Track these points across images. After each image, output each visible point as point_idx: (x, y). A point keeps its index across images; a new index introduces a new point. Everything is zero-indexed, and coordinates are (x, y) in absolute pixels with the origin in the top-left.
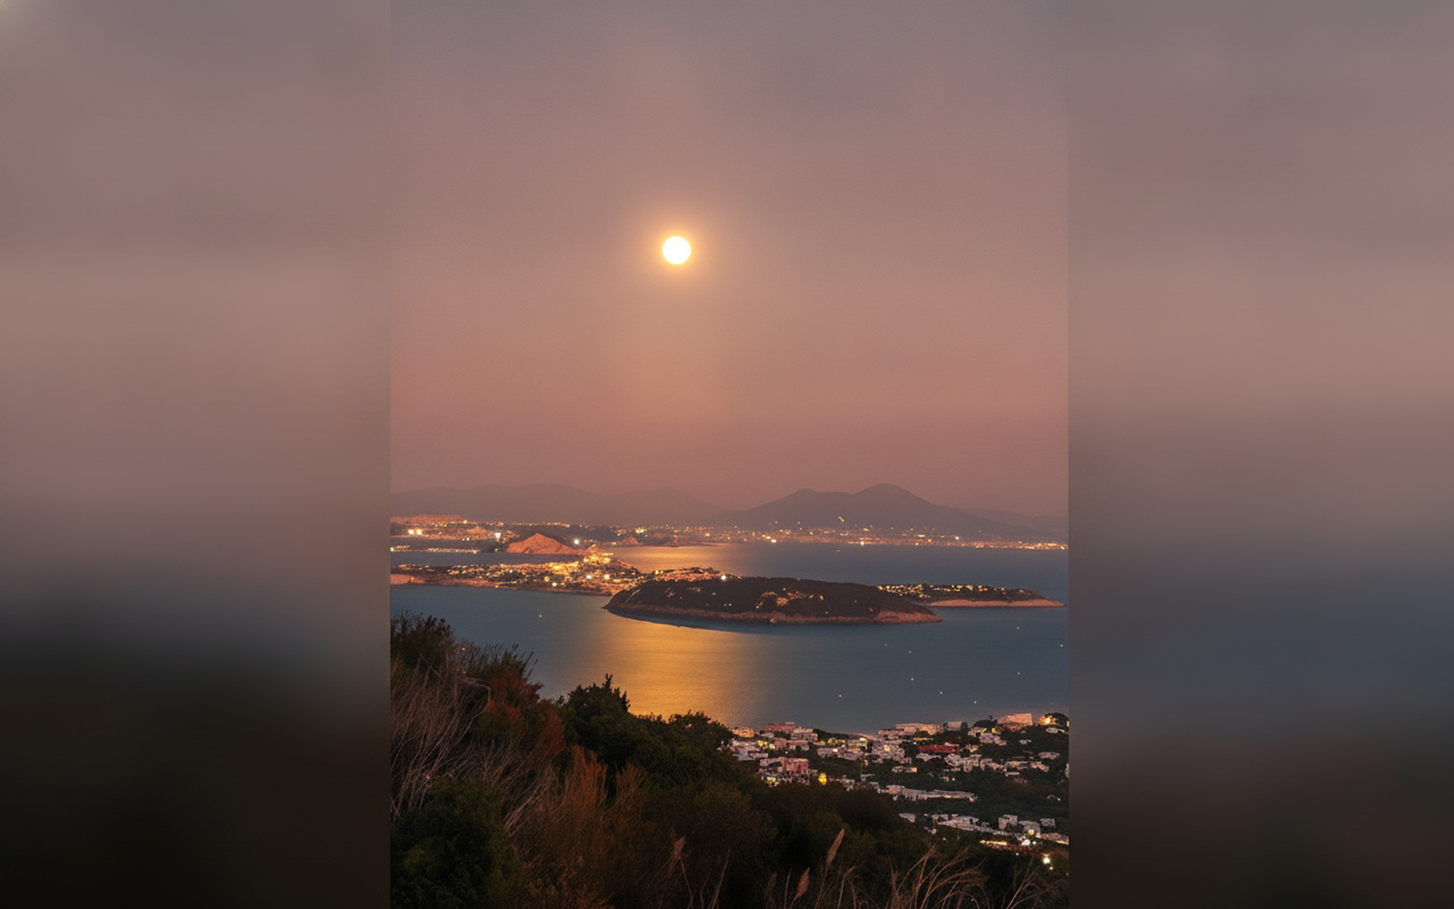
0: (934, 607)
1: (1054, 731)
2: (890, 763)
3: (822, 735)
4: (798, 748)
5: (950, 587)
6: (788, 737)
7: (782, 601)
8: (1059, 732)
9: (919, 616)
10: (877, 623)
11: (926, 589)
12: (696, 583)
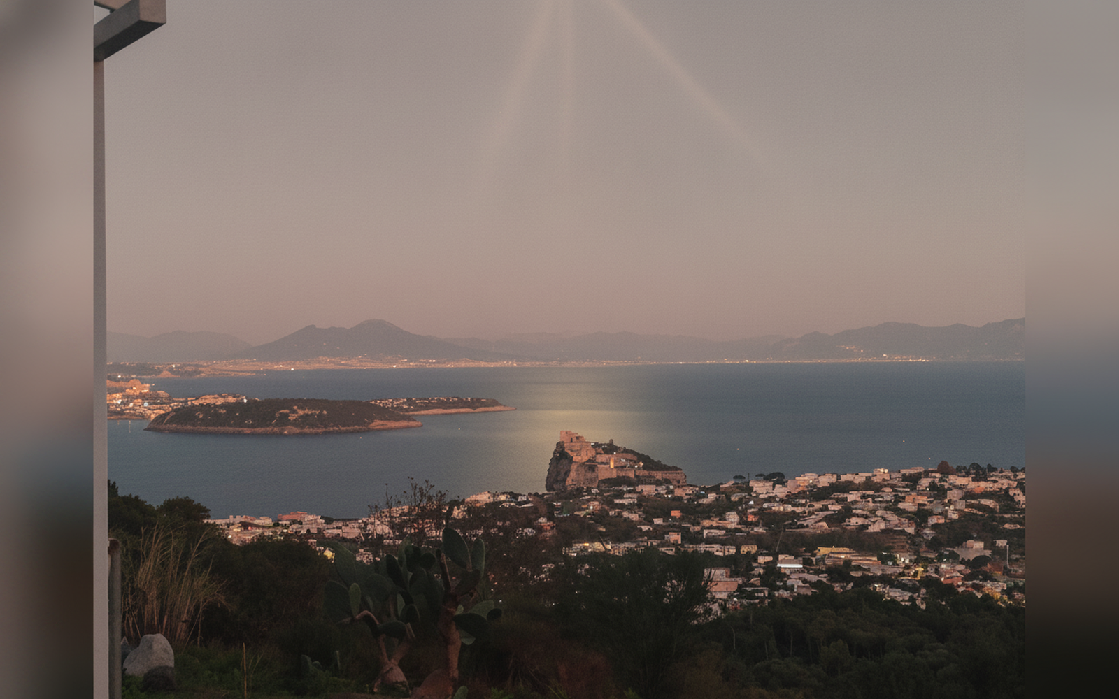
0: (417, 415)
1: (506, 505)
2: (381, 537)
3: (328, 521)
4: (308, 531)
5: (428, 399)
6: (300, 523)
7: (292, 417)
8: (510, 505)
9: (405, 423)
10: (369, 430)
11: (410, 402)
12: (222, 406)
